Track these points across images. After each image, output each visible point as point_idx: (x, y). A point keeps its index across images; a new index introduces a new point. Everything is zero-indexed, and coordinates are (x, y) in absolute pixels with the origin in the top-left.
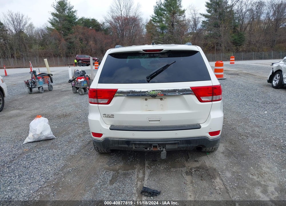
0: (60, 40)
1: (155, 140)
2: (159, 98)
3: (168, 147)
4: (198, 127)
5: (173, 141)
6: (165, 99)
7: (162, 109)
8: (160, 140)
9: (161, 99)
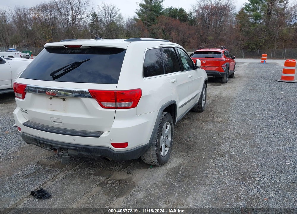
0: (143, 31)
1: (56, 143)
2: (62, 99)
3: (70, 152)
4: (96, 135)
5: (72, 146)
6: (67, 100)
7: (64, 110)
8: (61, 143)
9: (64, 100)
